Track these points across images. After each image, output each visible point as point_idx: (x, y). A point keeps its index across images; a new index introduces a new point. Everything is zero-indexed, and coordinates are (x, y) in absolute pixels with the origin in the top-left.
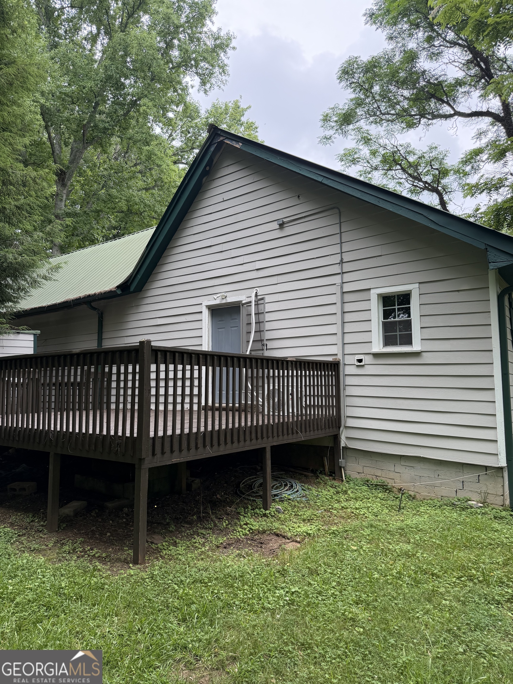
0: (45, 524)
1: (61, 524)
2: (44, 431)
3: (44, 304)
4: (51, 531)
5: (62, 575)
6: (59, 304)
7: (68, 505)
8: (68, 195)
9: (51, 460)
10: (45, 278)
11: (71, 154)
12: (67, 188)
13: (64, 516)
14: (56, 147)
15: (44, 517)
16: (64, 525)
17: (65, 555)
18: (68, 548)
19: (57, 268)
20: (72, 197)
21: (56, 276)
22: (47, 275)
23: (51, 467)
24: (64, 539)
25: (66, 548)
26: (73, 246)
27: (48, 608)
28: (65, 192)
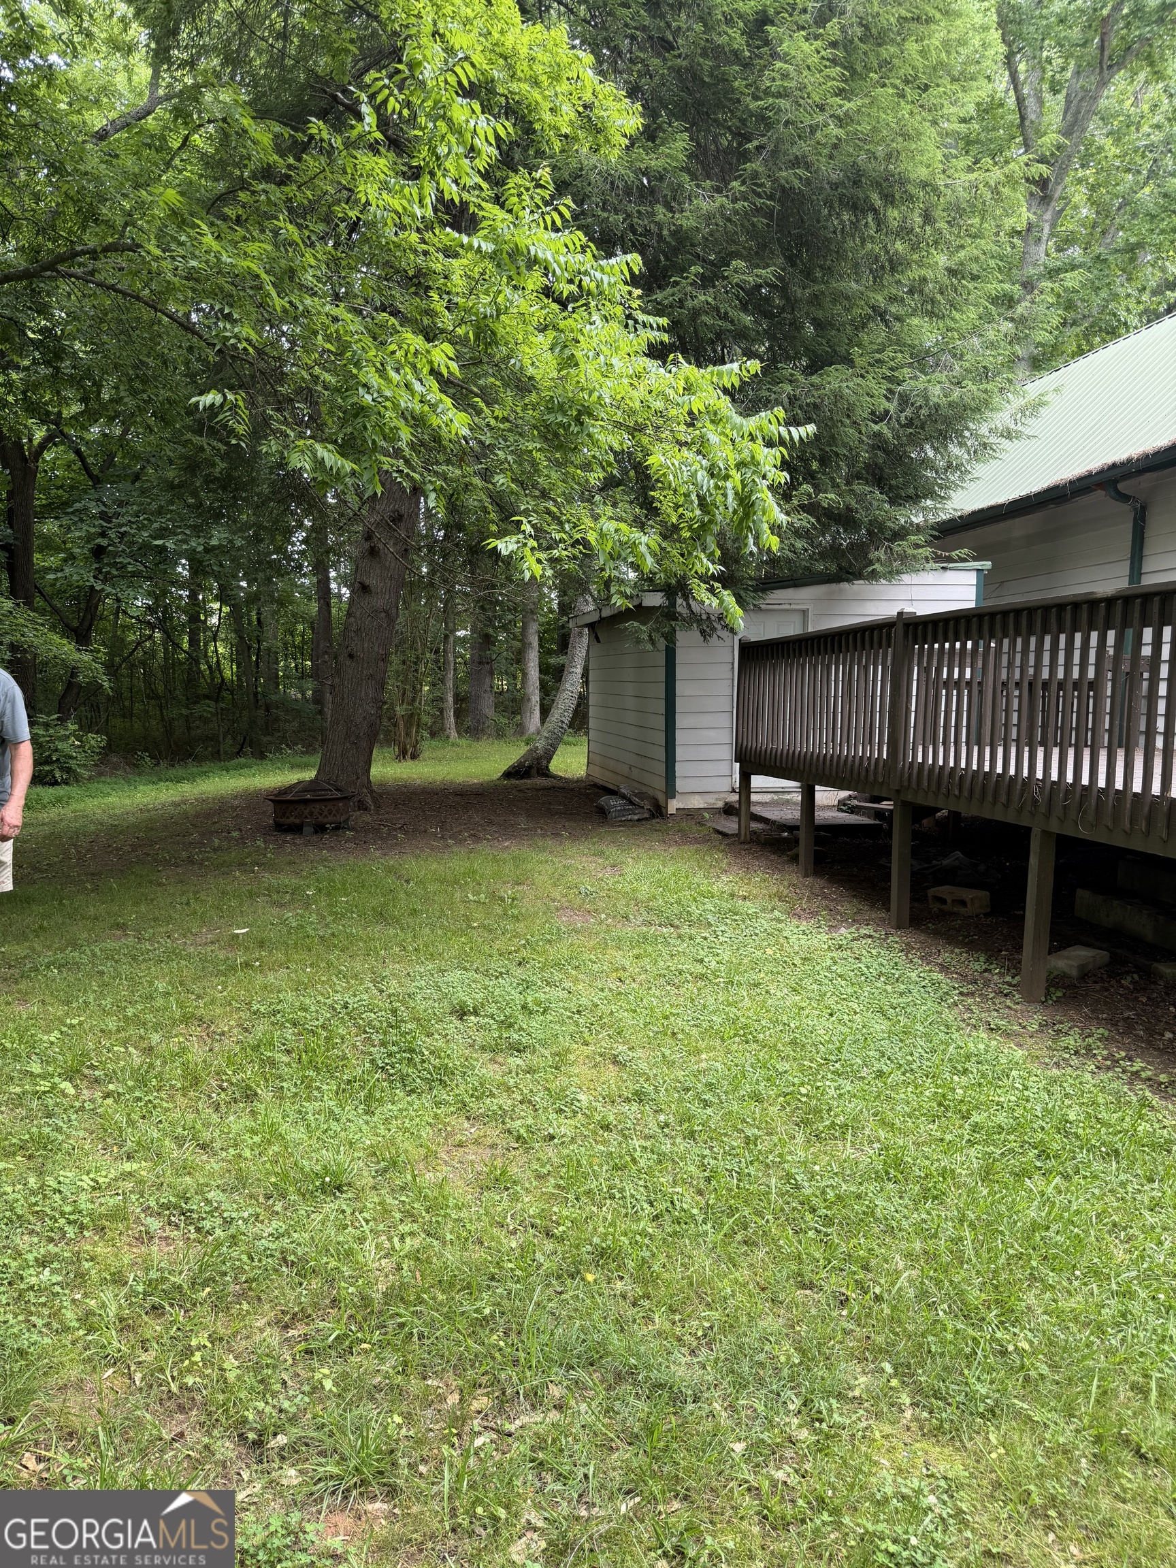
0: (1015, 982)
1: (1052, 990)
2: (1020, 781)
3: (1001, 499)
4: (1029, 998)
5: (1067, 1096)
6: (1038, 494)
7: (1064, 953)
8: (1054, 225)
9: (1035, 846)
10: (1008, 435)
11: (1066, 112)
12: (1053, 204)
13: (1056, 973)
14: (1031, 103)
15: (1014, 966)
16: (1059, 994)
17: (1067, 1056)
18: (1072, 1042)
19: (1035, 407)
20: (1063, 228)
21: (1033, 426)
22: (1012, 426)
23: (1033, 861)
24: (1061, 1023)
25: (1070, 1041)
26: (1063, 353)
27: (1044, 1154)
28: (1048, 216)
